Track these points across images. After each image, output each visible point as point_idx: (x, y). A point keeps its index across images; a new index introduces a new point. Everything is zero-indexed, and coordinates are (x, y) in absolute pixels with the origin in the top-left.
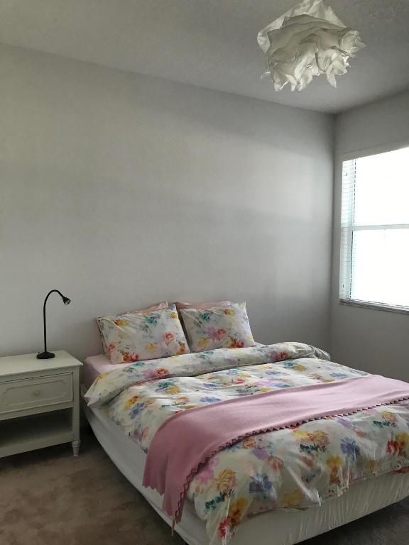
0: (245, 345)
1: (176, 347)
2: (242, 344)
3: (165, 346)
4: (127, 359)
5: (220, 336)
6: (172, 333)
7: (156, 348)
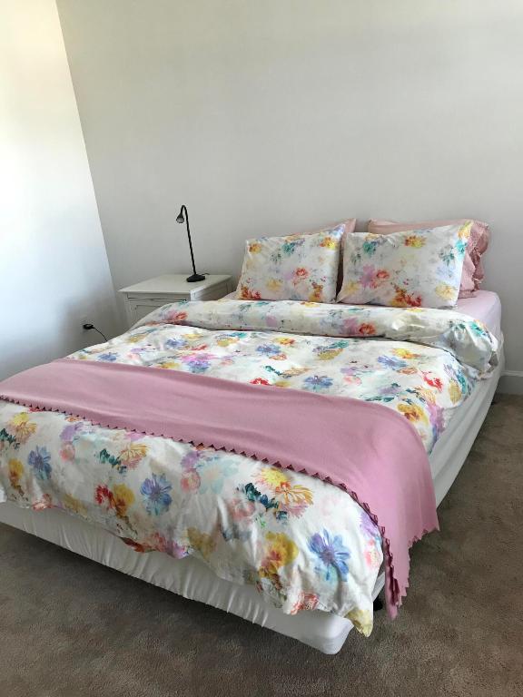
0: (422, 303)
1: (307, 290)
2: (419, 300)
3: (292, 287)
4: (246, 295)
5: (377, 282)
6: (307, 270)
7: (278, 286)
